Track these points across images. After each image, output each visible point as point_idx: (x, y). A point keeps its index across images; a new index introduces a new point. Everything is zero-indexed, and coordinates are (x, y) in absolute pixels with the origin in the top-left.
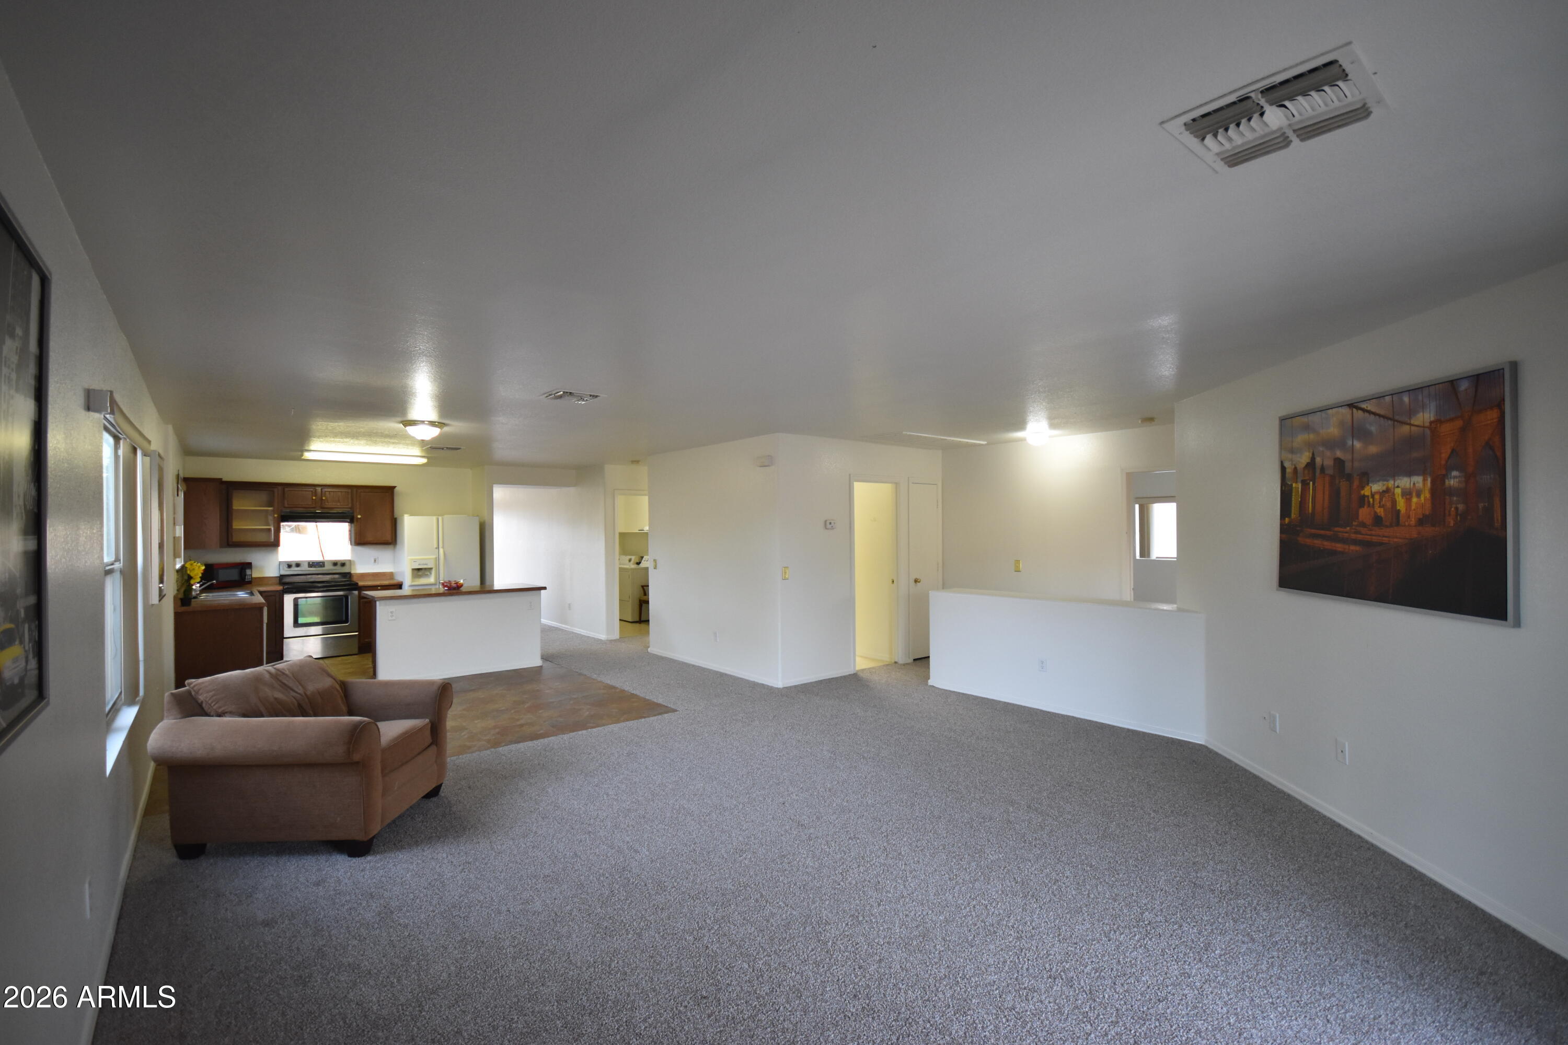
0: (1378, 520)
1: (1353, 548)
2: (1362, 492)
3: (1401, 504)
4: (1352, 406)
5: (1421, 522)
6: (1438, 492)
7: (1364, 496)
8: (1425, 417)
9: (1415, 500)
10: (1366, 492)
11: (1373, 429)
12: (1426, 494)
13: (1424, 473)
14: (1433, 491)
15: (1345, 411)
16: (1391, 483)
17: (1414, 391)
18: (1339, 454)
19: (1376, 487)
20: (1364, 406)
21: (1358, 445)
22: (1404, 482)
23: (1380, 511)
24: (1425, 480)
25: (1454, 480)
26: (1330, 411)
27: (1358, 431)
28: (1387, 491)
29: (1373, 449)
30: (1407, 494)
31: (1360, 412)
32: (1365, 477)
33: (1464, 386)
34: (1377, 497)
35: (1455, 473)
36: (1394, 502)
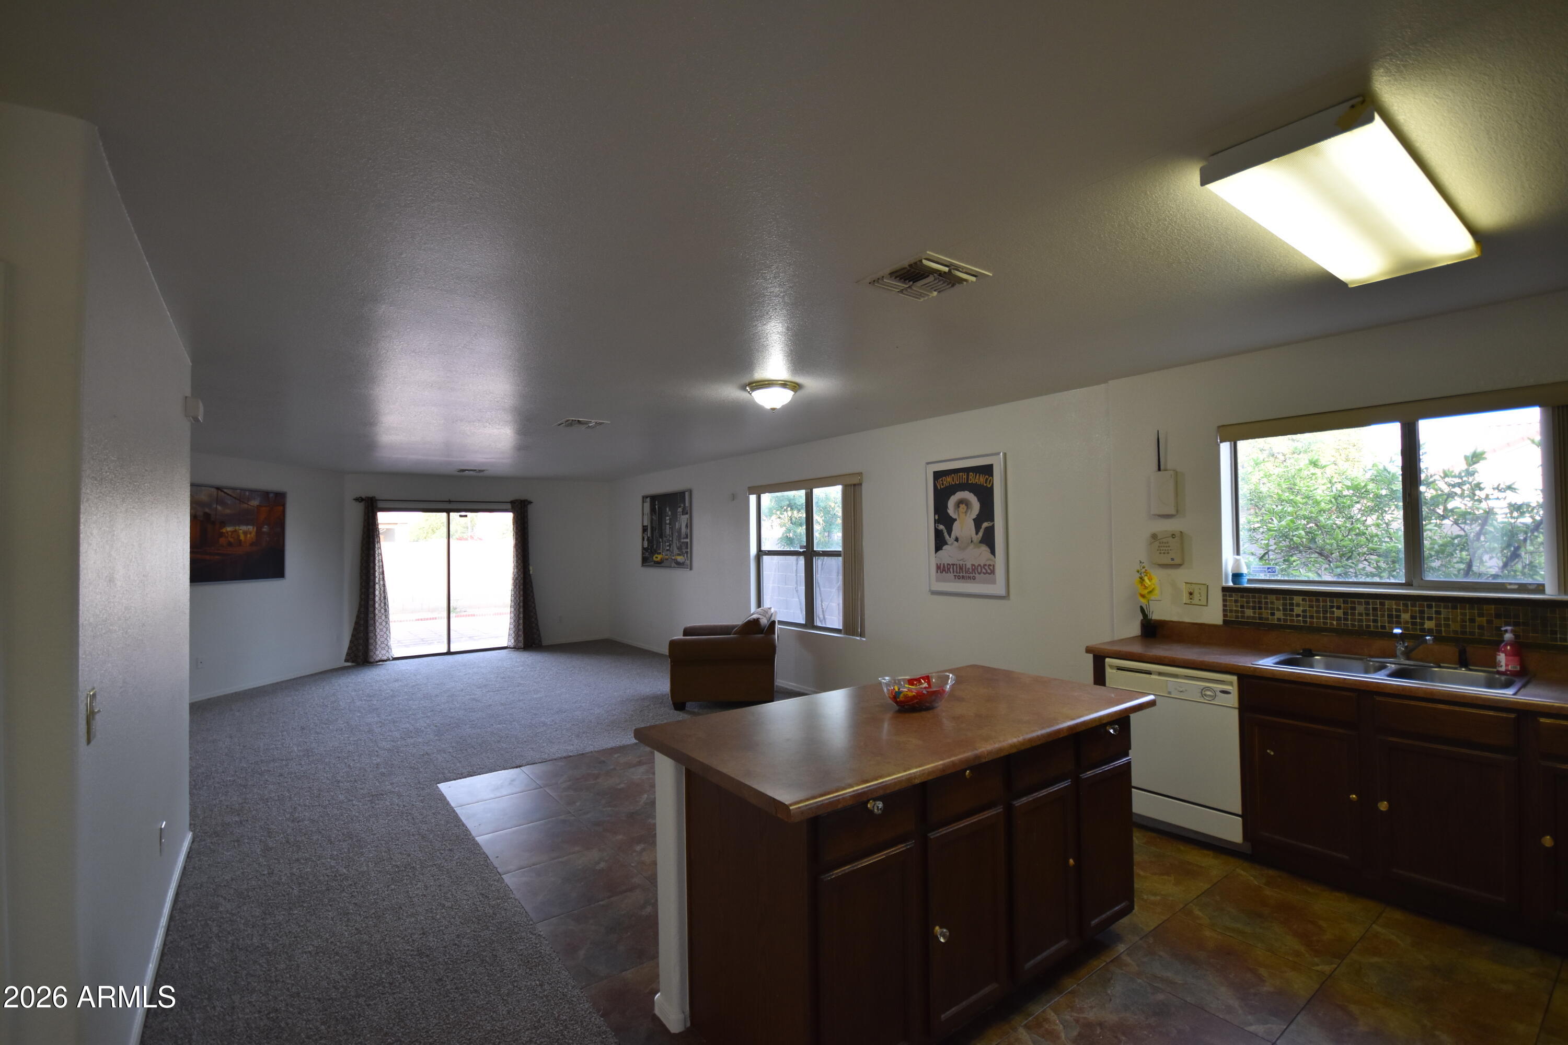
0: (230, 544)
1: (217, 557)
2: (221, 531)
3: (242, 537)
4: (218, 488)
5: (252, 545)
6: (259, 532)
7: (222, 533)
8: (255, 503)
9: (249, 536)
10: (224, 530)
11: (229, 502)
12: (254, 534)
13: (253, 525)
14: (257, 532)
15: (214, 490)
16: (237, 528)
17: (252, 491)
18: (207, 510)
19: (229, 529)
20: (225, 490)
21: (219, 508)
22: (244, 528)
23: (232, 540)
24: (253, 528)
25: (265, 529)
26: (203, 488)
27: (219, 501)
28: (235, 531)
29: (228, 511)
30: (245, 533)
31: (222, 493)
32: (223, 524)
33: (271, 495)
34: (230, 533)
35: (266, 526)
36: (239, 536)
